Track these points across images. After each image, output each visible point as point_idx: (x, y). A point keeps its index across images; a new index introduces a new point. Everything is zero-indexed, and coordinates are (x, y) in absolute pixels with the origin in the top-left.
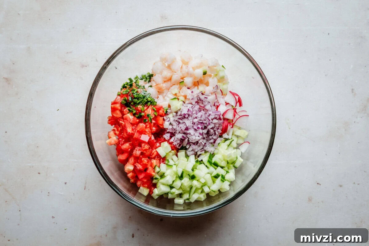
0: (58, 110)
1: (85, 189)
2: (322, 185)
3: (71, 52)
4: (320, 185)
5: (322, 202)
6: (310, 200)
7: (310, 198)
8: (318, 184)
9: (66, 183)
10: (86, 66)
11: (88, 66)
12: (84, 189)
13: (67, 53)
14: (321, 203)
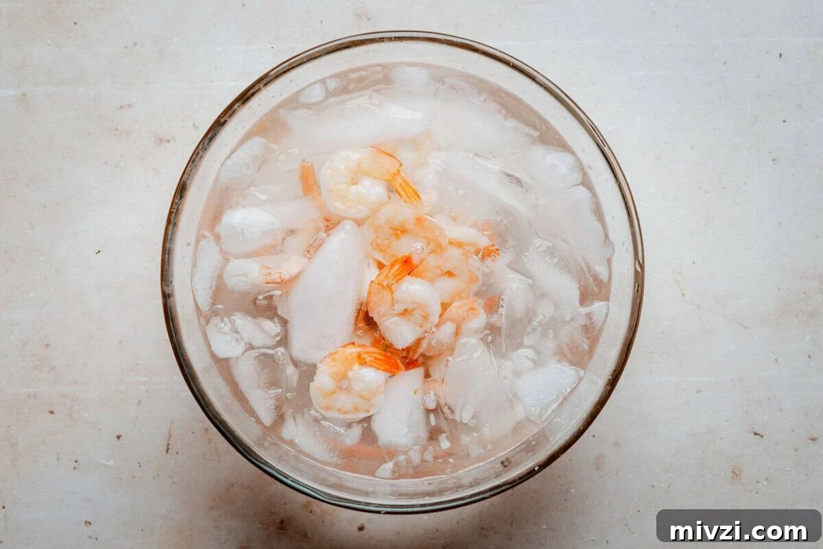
0: (99, 252)
1: (167, 452)
2: (765, 437)
3: (129, 106)
4: (762, 436)
5: (767, 479)
6: (736, 475)
7: (736, 471)
8: (755, 434)
9: (119, 437)
10: (169, 141)
11: (174, 140)
13: (122, 107)
14: (765, 483)
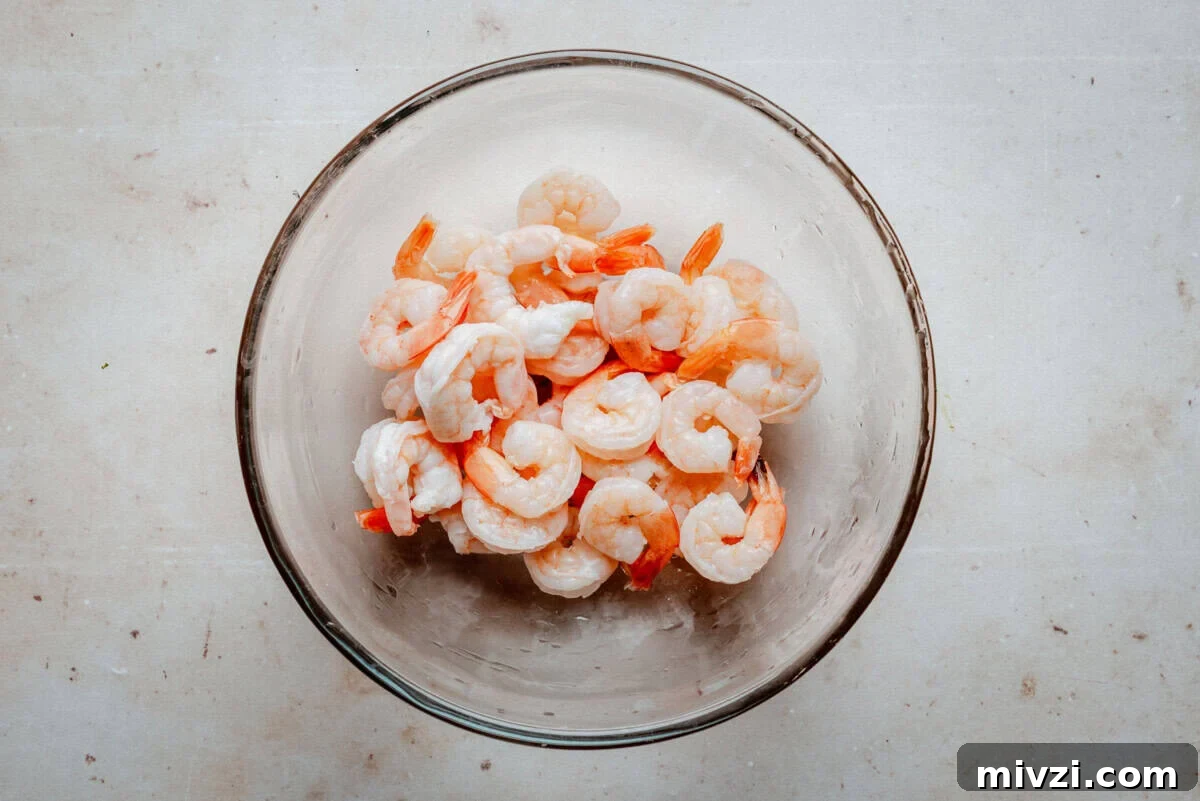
0: (106, 365)
1: (205, 655)
2: (1070, 634)
3: (150, 155)
4: (1066, 633)
5: (1073, 695)
6: (1028, 689)
7: (1028, 683)
8: (1056, 629)
9: (135, 634)
10: (207, 205)
11: (215, 203)
12: (203, 653)
13: (139, 156)
14: (1070, 699)
